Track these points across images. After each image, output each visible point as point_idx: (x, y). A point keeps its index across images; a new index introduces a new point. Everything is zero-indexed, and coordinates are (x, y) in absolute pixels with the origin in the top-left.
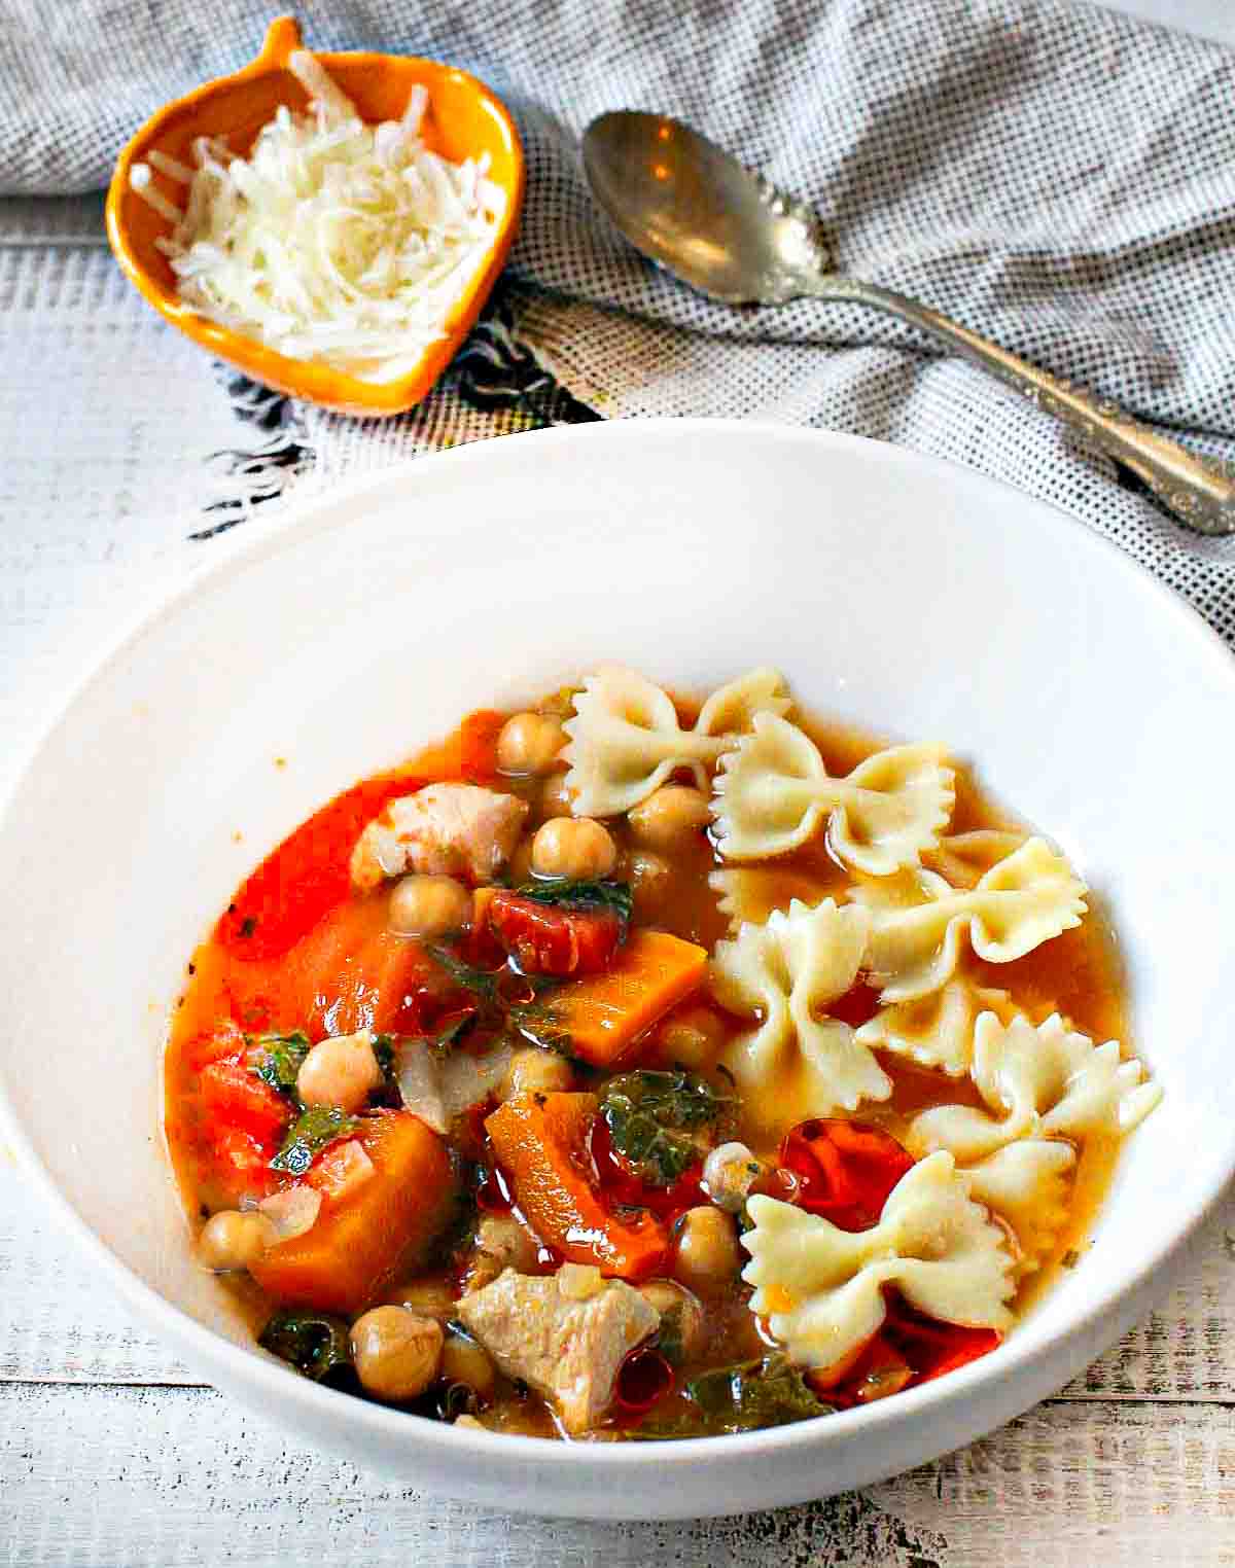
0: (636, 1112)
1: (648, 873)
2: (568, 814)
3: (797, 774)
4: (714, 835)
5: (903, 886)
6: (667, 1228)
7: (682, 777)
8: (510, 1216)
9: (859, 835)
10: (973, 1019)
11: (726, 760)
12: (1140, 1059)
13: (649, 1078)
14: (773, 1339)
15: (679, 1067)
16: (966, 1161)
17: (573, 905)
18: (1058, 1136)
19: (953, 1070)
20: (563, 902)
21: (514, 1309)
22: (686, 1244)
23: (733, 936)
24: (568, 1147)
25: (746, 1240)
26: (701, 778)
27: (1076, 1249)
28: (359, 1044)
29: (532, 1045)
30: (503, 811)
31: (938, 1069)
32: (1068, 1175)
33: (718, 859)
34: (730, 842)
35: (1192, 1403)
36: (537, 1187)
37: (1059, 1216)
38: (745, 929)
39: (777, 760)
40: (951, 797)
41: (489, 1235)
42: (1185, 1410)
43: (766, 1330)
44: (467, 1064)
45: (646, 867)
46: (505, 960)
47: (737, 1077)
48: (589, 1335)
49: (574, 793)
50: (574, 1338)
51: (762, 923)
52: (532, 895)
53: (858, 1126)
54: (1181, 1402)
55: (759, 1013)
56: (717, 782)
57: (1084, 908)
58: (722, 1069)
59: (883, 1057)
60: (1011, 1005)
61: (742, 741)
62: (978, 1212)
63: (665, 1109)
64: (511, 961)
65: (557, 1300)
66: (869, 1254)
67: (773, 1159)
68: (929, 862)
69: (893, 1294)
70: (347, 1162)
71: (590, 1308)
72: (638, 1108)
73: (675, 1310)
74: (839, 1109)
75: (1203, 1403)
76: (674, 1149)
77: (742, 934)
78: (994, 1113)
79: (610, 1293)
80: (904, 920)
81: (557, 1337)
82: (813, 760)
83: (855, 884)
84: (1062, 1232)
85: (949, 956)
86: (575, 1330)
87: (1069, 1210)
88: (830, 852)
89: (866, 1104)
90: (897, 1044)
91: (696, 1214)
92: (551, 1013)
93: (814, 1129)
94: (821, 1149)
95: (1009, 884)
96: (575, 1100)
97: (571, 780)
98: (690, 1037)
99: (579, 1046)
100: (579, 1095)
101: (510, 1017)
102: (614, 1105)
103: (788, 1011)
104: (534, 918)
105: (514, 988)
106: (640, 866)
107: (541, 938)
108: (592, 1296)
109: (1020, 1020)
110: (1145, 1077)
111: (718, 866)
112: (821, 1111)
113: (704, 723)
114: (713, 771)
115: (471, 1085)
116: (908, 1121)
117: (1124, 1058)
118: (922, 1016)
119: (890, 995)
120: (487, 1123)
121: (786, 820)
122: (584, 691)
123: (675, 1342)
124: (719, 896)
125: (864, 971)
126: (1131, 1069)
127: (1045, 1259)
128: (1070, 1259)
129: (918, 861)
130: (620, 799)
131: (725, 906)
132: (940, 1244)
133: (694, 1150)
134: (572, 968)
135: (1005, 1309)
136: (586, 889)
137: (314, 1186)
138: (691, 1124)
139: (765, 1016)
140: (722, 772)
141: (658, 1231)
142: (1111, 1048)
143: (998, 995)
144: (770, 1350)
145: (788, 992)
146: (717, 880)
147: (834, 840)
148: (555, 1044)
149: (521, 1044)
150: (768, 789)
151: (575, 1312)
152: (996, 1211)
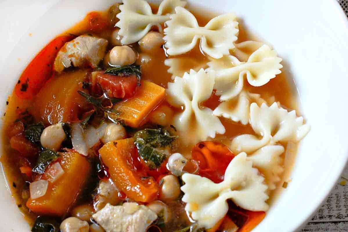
0: (146, 144)
1: (146, 61)
2: (120, 45)
3: (190, 26)
4: (165, 48)
5: (224, 61)
6: (158, 183)
7: (154, 29)
8: (108, 181)
9: (210, 44)
10: (250, 105)
11: (168, 23)
12: (302, 116)
13: (149, 131)
14: (193, 220)
15: (159, 126)
16: (250, 153)
17: (123, 75)
18: (278, 143)
19: (244, 123)
20: (119, 74)
21: (110, 218)
22: (164, 188)
23: (173, 81)
24: (125, 158)
25: (183, 188)
26: (160, 29)
27: (286, 181)
28: (58, 128)
29: (113, 122)
30: (99, 44)
31: (239, 122)
32: (282, 156)
33: (167, 56)
34: (170, 50)
35: (323, 223)
36: (116, 173)
37: (280, 170)
38: (177, 79)
39: (183, 22)
40: (238, 30)
41: (102, 189)
42: (322, 225)
43: (191, 216)
44: (93, 130)
45: (144, 59)
46: (103, 94)
47: (177, 129)
48: (134, 226)
49: (121, 37)
50: (130, 227)
51: (181, 77)
52: (110, 72)
53: (216, 143)
54: (320, 222)
55: (182, 108)
56: (165, 30)
57: (281, 66)
58: (172, 126)
59: (222, 119)
60: (261, 99)
61: (172, 16)
62: (255, 171)
63: (154, 142)
64: (105, 94)
65: (124, 214)
66: (222, 191)
67: (190, 156)
68: (232, 53)
69: (230, 202)
70: (55, 171)
71: (135, 216)
72: (147, 142)
73: (162, 211)
74: (209, 138)
75: (327, 222)
76: (158, 156)
77: (175, 81)
78: (258, 136)
79: (140, 211)
80: (225, 73)
81: (125, 226)
82: (194, 21)
83: (209, 61)
84: (281, 176)
85: (240, 84)
86: (130, 224)
87: (284, 168)
88: (201, 51)
89: (218, 135)
90: (226, 115)
91: (166, 178)
92: (118, 112)
93: (202, 145)
94: (205, 151)
95: (257, 60)
96: (127, 141)
97: (120, 32)
98: (162, 116)
99: (127, 122)
100: (128, 139)
101: (105, 112)
102: (139, 142)
103: (192, 106)
104: (110, 82)
105: (106, 103)
106: (143, 60)
107: (113, 88)
108: (135, 212)
109: (264, 104)
110: (304, 122)
111: (167, 58)
112: (204, 138)
113: (160, 11)
114: (164, 27)
115: (94, 138)
116: (232, 140)
117: (298, 115)
118: (233, 104)
119: (223, 98)
120: (99, 151)
121: (188, 41)
122: (123, 4)
123: (162, 223)
124: (168, 67)
125: (214, 90)
126: (300, 119)
127: (277, 184)
128: (285, 185)
129: (229, 53)
130: (135, 38)
131: (170, 71)
132: (244, 183)
133: (165, 156)
134: (123, 96)
135: (266, 204)
136: (126, 69)
137: (46, 179)
138: (163, 145)
139: (184, 108)
140: (167, 27)
141: (155, 185)
142: (293, 112)
143: (256, 96)
144: (192, 224)
145: (191, 99)
146: (167, 62)
147: (202, 47)
148: (120, 122)
149: (109, 122)
150: (181, 32)
151: (129, 218)
152: (261, 171)
